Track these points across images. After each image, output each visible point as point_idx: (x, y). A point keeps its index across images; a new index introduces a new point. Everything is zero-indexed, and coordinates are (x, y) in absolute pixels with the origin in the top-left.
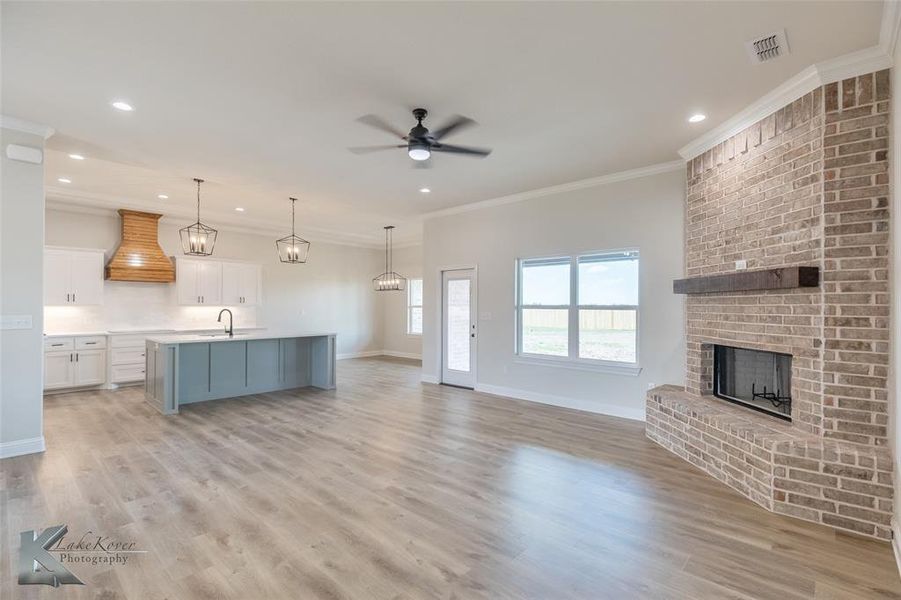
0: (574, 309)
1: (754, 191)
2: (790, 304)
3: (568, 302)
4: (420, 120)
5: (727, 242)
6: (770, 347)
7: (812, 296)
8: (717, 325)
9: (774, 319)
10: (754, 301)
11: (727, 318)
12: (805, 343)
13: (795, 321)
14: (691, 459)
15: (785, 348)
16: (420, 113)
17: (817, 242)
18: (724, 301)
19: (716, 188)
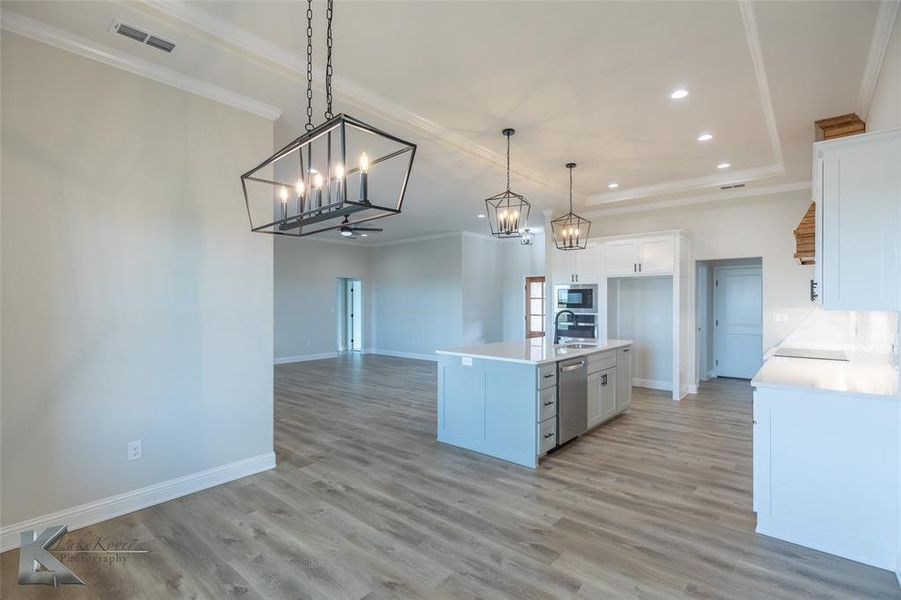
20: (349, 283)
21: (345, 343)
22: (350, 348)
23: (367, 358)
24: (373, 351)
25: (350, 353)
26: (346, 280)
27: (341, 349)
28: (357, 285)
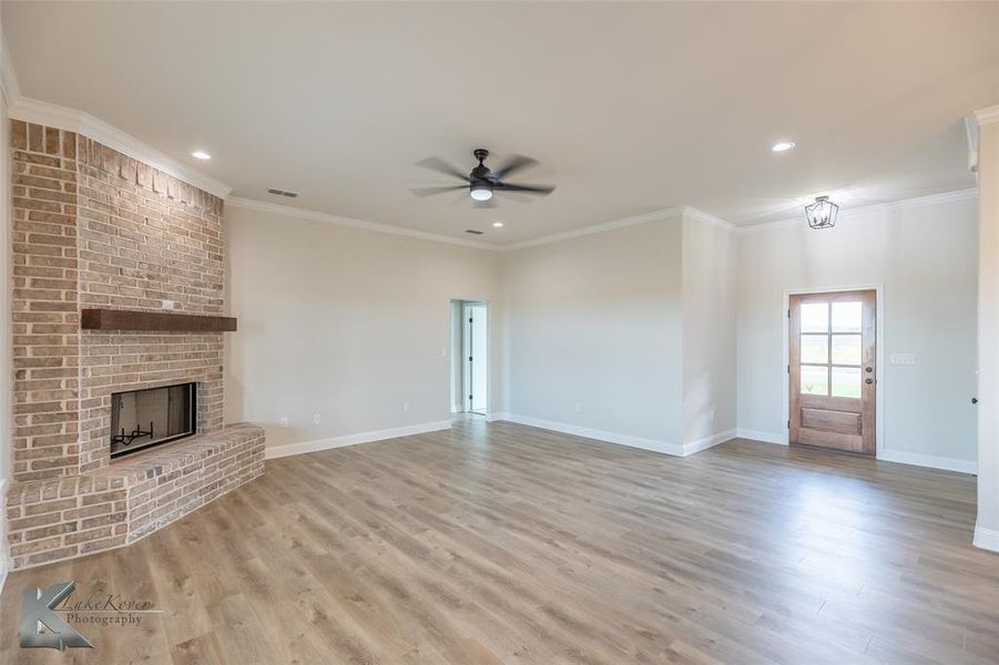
1: (180, 240)
2: (206, 343)
4: (481, 160)
9: (196, 355)
10: (178, 340)
11: (150, 359)
12: (216, 369)
13: (211, 355)
16: (481, 154)
18: (146, 340)
19: (129, 203)
20: (467, 309)
21: (462, 402)
22: (467, 409)
23: (495, 426)
24: (506, 416)
25: (467, 416)
26: (461, 304)
27: (454, 409)
28: (480, 314)
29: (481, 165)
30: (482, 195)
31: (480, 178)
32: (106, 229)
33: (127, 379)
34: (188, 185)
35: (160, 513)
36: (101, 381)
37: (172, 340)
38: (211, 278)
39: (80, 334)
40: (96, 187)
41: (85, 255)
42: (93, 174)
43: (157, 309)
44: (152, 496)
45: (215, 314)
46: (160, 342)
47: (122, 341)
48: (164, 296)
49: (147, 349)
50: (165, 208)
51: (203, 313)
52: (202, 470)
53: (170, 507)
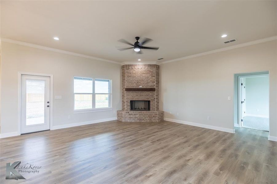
0: (94, 94)
1: (144, 75)
2: (150, 93)
3: (92, 92)
5: (137, 82)
6: (147, 100)
7: (154, 92)
8: (135, 97)
9: (147, 96)
11: (137, 96)
12: (153, 99)
14: (139, 121)
15: (149, 100)
17: (155, 85)
19: (134, 72)
20: (240, 79)
21: (238, 123)
29: (137, 41)
30: (137, 50)
31: (137, 45)
32: (129, 76)
33: (133, 98)
34: (146, 65)
35: (129, 119)
36: (128, 98)
37: (141, 93)
38: (151, 81)
39: (125, 92)
40: (128, 71)
41: (126, 81)
42: (128, 69)
43: (138, 88)
44: (127, 116)
45: (153, 88)
46: (139, 93)
47: (132, 93)
48: (140, 85)
49: (137, 94)
50: (140, 70)
51: (149, 88)
52: (138, 115)
53: (130, 119)
